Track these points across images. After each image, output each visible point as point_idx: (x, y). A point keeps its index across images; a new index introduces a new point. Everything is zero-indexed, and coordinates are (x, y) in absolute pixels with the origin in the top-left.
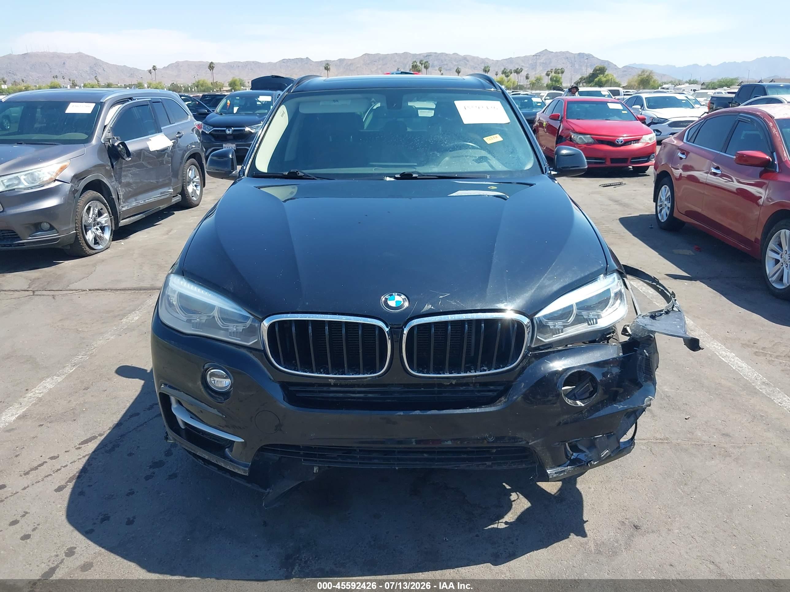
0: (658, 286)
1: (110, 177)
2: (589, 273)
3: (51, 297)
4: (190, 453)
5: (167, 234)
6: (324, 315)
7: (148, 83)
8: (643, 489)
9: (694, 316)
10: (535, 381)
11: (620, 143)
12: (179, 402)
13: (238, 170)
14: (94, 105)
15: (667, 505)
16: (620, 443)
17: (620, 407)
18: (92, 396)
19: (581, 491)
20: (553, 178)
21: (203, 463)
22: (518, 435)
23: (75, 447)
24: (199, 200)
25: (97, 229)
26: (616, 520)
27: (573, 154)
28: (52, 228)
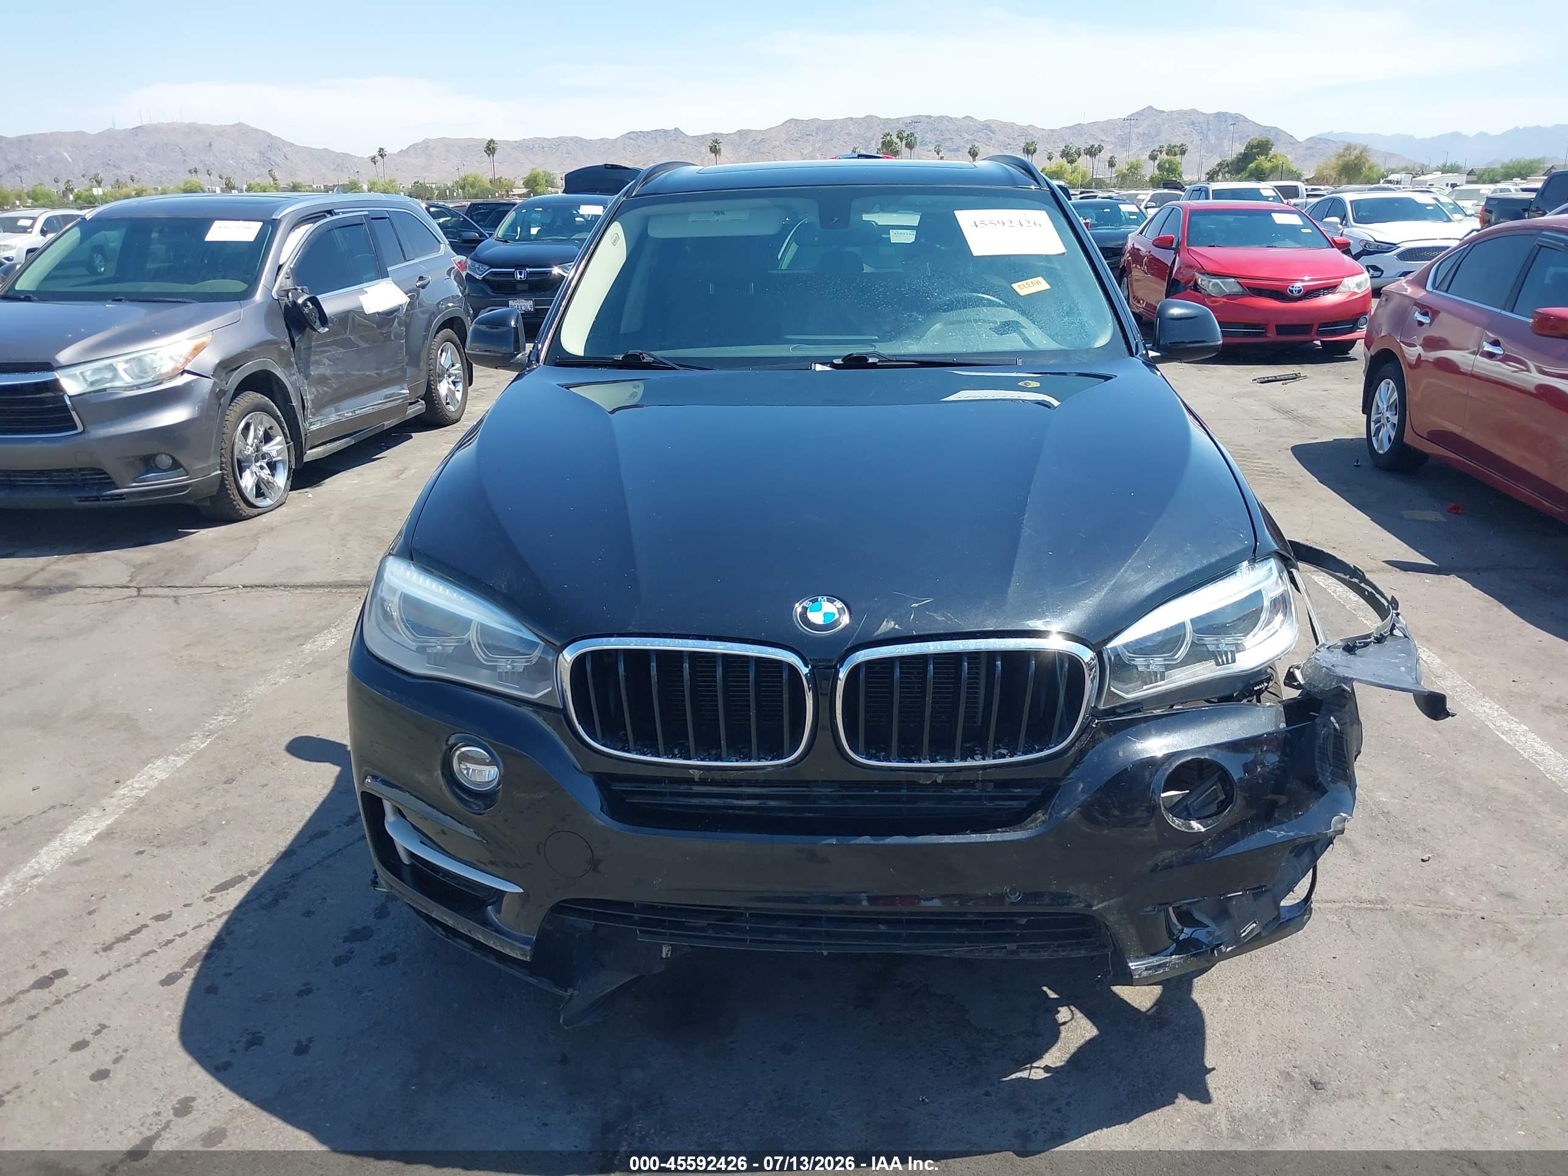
0: (1363, 585)
1: (287, 365)
2: (1218, 558)
3: (170, 601)
4: (419, 912)
5: (397, 476)
6: (680, 641)
7: (369, 181)
8: (1332, 1006)
9: (1444, 647)
10: (1106, 778)
11: (1296, 294)
12: (399, 812)
13: (527, 351)
14: (261, 224)
15: (1380, 1040)
16: (1281, 909)
17: (1279, 834)
18: (240, 796)
19: (1200, 1005)
20: (1151, 364)
21: (443, 933)
22: (1071, 890)
23: (203, 896)
24: (460, 410)
25: (262, 468)
26: (1274, 1070)
27: (1192, 316)
28: (176, 465)
